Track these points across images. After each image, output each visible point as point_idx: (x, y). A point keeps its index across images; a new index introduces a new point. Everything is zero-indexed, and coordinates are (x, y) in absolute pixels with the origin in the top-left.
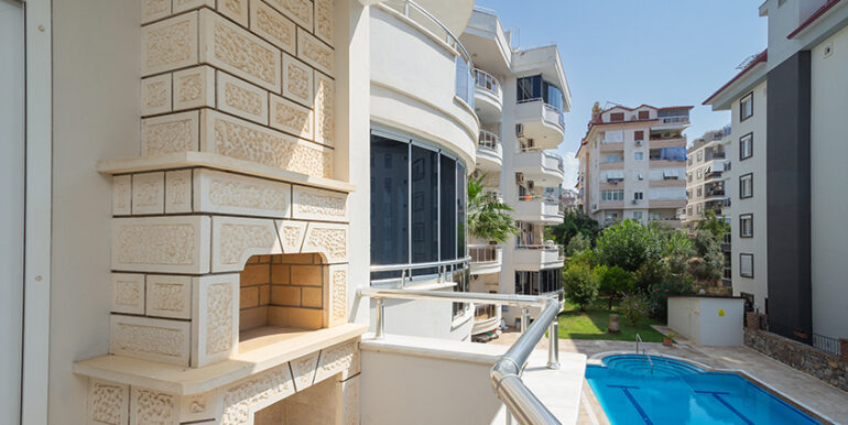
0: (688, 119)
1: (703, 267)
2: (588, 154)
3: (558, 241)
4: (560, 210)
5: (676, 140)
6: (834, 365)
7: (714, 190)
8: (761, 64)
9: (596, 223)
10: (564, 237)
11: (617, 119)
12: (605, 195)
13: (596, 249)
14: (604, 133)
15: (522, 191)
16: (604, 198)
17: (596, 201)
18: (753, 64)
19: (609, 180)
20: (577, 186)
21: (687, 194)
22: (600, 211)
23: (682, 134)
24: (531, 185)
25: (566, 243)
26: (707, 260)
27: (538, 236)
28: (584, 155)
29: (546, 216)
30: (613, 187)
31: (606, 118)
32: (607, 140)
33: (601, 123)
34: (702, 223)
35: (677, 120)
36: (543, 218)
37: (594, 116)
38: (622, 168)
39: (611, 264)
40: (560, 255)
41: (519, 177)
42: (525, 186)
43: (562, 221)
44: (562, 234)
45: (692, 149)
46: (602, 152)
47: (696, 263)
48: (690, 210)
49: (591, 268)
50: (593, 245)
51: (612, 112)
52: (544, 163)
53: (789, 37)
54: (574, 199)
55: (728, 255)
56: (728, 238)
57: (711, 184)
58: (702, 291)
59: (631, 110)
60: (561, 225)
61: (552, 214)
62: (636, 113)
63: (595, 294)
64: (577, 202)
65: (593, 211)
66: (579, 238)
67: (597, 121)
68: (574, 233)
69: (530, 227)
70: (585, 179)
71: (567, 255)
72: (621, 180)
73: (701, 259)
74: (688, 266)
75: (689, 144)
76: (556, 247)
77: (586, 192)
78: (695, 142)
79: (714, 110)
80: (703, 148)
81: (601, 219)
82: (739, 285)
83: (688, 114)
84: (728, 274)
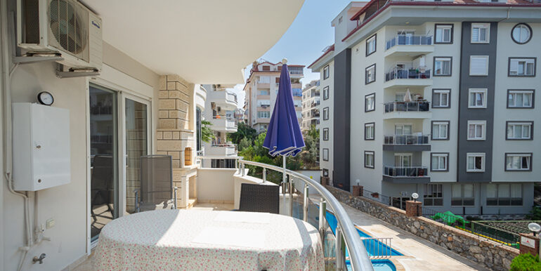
0: (302, 73)
1: (309, 156)
2: (250, 89)
3: (234, 142)
4: (236, 124)
5: (297, 84)
6: (351, 197)
7: (315, 114)
8: (332, 51)
9: (255, 131)
10: (237, 139)
11: (266, 69)
12: (259, 115)
13: (255, 147)
14: (259, 77)
15: (214, 113)
16: (259, 116)
17: (255, 118)
18: (329, 50)
19: (262, 106)
20: (244, 107)
21: (302, 115)
22: (257, 124)
23: (300, 81)
24: (219, 109)
25: (238, 143)
26: (311, 152)
27: (223, 139)
28: (248, 89)
29: (228, 128)
30: (263, 110)
31: (260, 68)
32: (260, 82)
33: (258, 71)
34: (309, 131)
35: (297, 73)
36: (226, 129)
37: (254, 66)
38: (269, 99)
39: (263, 155)
40: (236, 150)
41: (213, 105)
42: (216, 110)
43: (236, 130)
44: (235, 138)
45: (305, 90)
46: (258, 89)
47: (306, 154)
48: (304, 124)
49: (252, 157)
50: (253, 144)
51: (263, 65)
52: (227, 98)
53: (343, 41)
54: (242, 115)
55: (318, 149)
56: (319, 141)
57: (314, 110)
58: (305, 168)
59: (274, 65)
60: (236, 133)
61: (232, 127)
62: (276, 67)
63: (254, 172)
64: (244, 117)
65: (253, 123)
66: (245, 140)
67: (255, 70)
68: (242, 137)
69: (219, 134)
70: (248, 104)
71: (239, 150)
72: (269, 106)
73: (308, 152)
74: (301, 156)
75: (304, 86)
76: (233, 145)
77: (249, 112)
78: (307, 85)
79: (313, 72)
80: (310, 90)
81: (258, 129)
82: (322, 165)
83: (302, 70)
84: (318, 159)
